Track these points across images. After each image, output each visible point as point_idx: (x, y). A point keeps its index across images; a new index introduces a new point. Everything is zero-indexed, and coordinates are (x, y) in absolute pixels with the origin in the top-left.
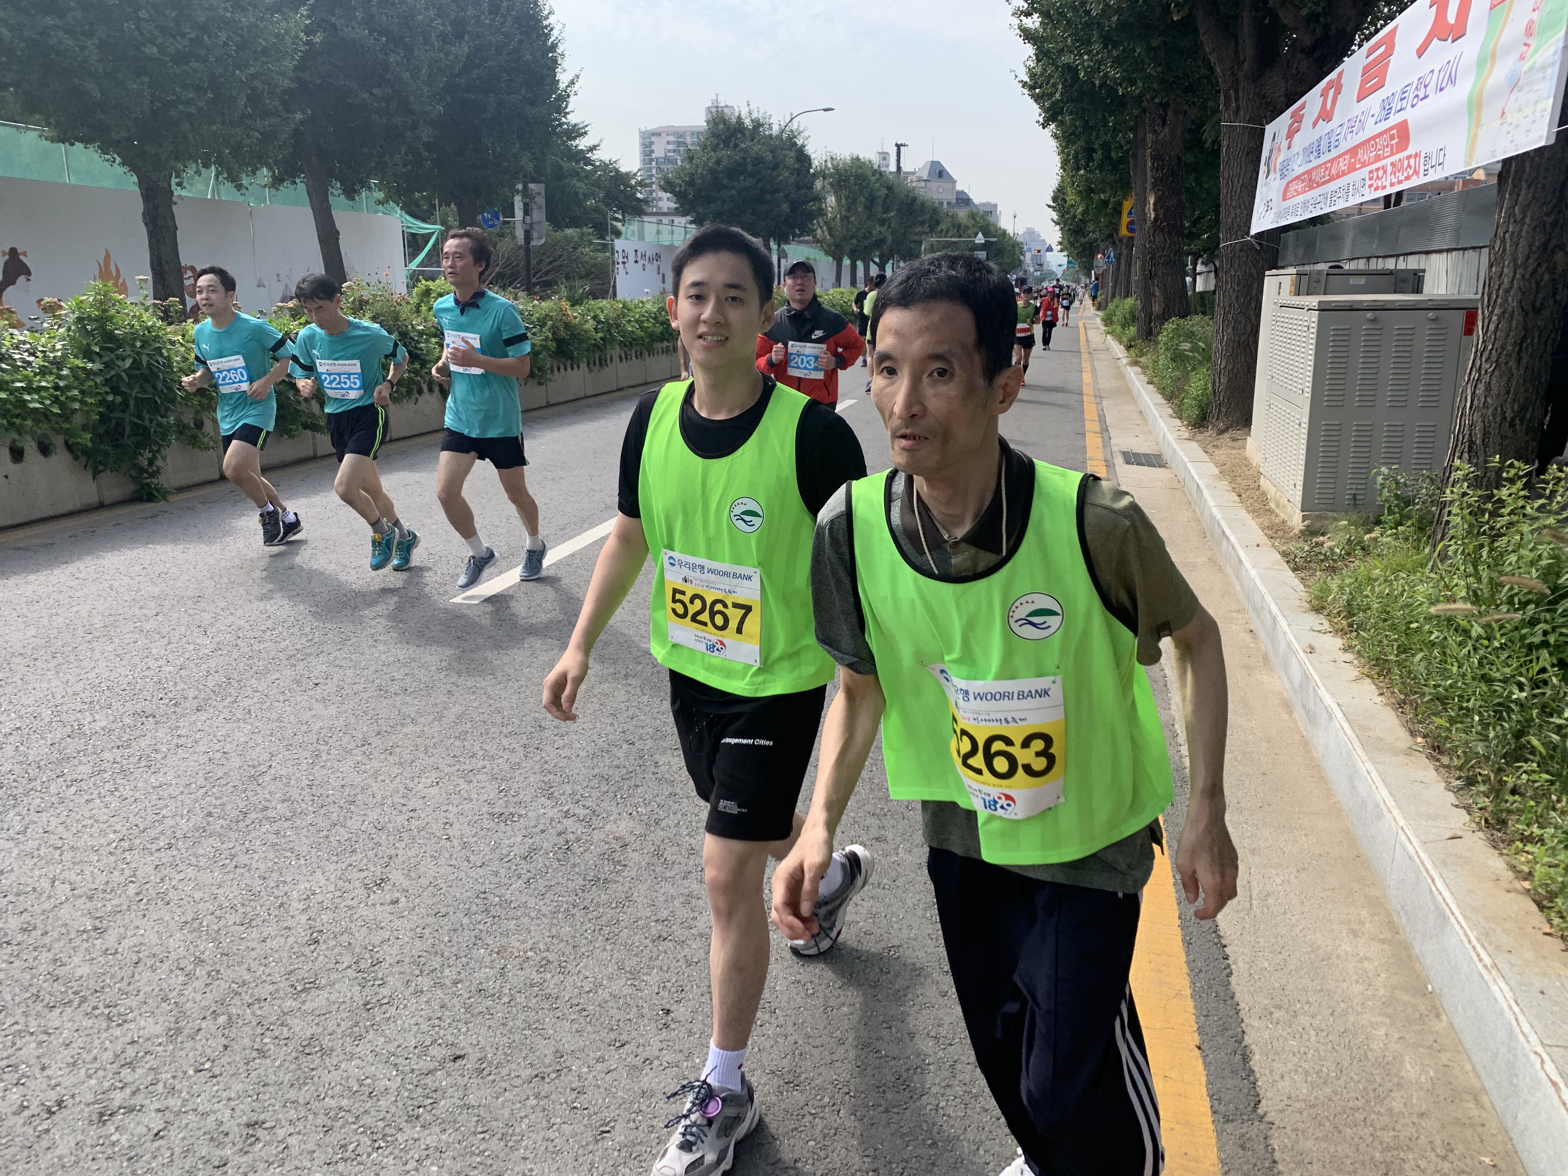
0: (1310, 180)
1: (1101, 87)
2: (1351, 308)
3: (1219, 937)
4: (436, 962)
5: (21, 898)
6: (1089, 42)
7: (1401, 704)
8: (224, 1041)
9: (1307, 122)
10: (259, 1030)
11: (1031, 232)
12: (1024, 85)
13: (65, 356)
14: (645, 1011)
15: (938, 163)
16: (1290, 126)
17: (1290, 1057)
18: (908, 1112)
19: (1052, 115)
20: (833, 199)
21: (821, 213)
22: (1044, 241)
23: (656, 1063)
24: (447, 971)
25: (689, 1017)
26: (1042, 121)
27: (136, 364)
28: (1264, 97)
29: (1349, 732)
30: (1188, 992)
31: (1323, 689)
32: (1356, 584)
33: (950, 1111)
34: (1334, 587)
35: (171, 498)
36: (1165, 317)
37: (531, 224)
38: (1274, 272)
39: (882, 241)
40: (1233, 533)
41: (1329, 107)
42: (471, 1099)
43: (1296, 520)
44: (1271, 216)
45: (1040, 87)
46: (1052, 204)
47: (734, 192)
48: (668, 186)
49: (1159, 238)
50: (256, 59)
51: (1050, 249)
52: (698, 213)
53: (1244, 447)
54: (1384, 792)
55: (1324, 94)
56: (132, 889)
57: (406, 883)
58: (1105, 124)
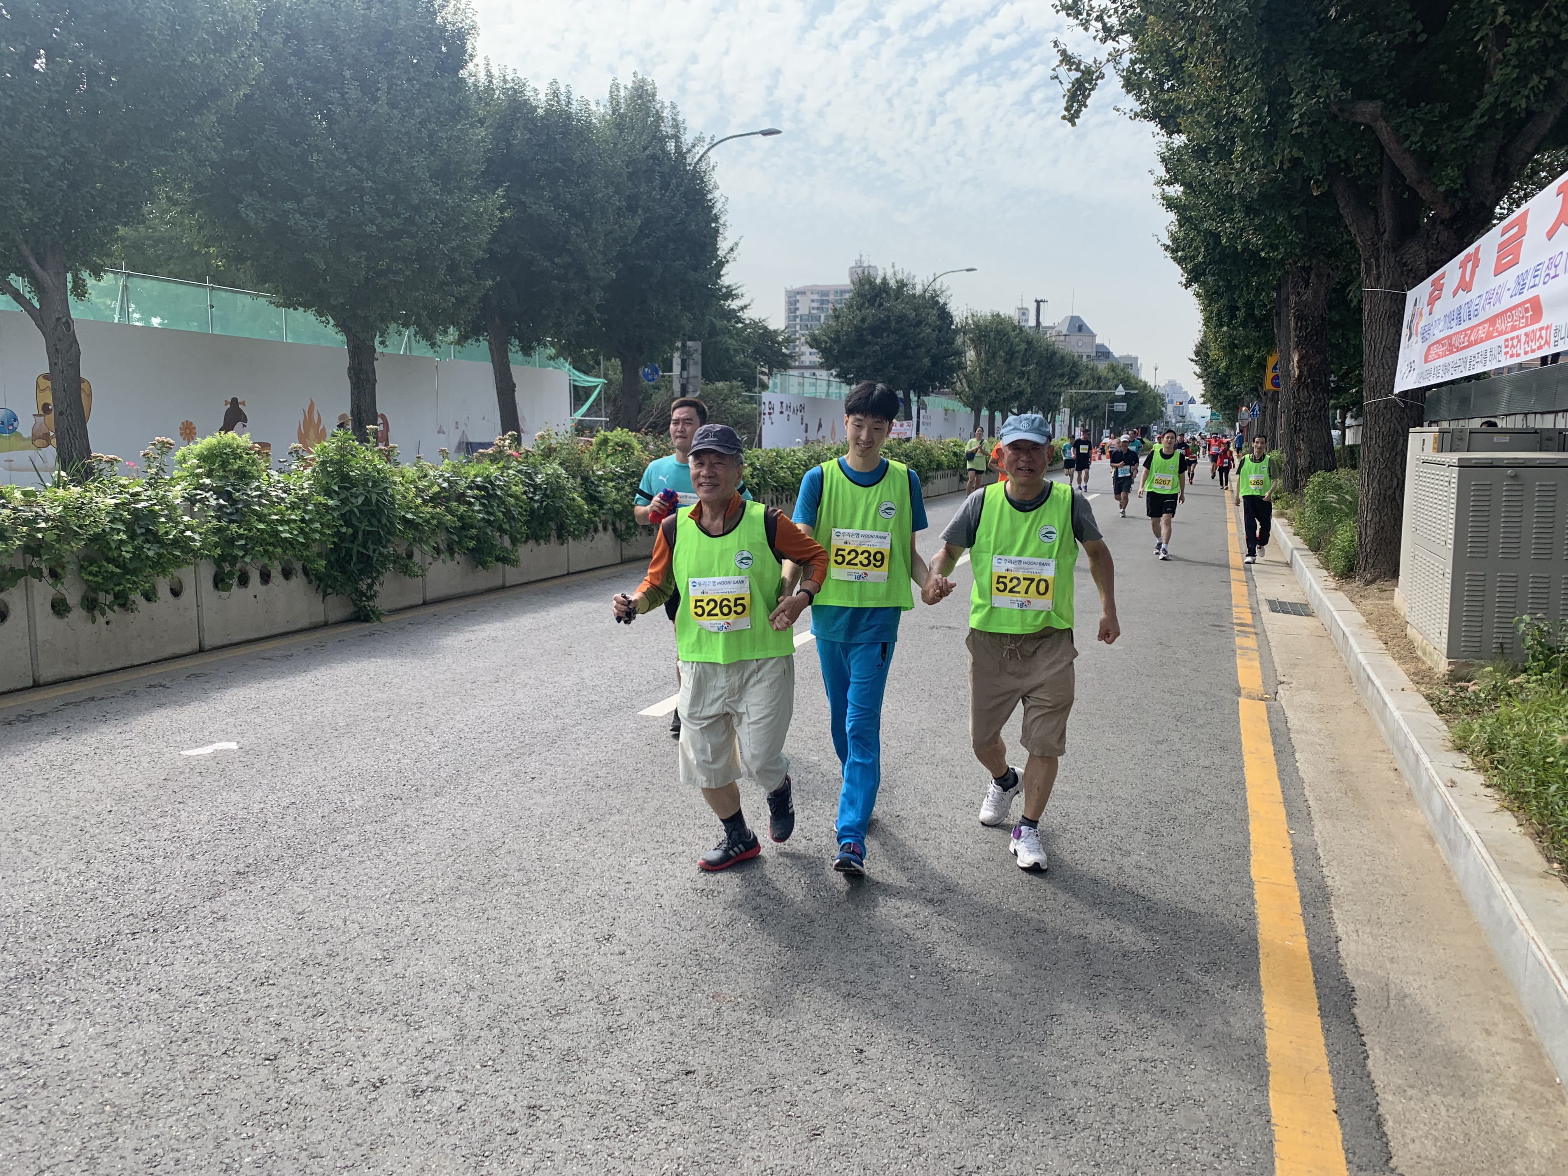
0: (1450, 345)
1: (1243, 250)
2: (1491, 465)
3: (1357, 1027)
4: (663, 1001)
5: (323, 932)
6: (1232, 211)
7: (1539, 834)
8: (499, 1047)
9: (1447, 291)
10: (526, 1041)
11: (1172, 385)
12: (1167, 248)
13: (311, 494)
14: (842, 1048)
15: (1078, 318)
16: (1432, 293)
17: (1422, 1126)
18: (1074, 1140)
19: (1194, 276)
20: (972, 353)
21: (961, 366)
22: (1186, 393)
23: (854, 1088)
24: (672, 1008)
25: (880, 1056)
26: (1184, 282)
27: (367, 501)
28: (1405, 265)
29: (1486, 856)
30: (1327, 1068)
31: (1462, 818)
32: (1497, 724)
33: (1110, 1142)
34: (1476, 727)
35: (383, 619)
36: (1311, 469)
37: (688, 379)
38: (1418, 429)
39: (1021, 393)
40: (1378, 677)
41: (1467, 279)
42: (704, 1103)
43: (1443, 666)
44: (1413, 376)
45: (1183, 250)
46: (1194, 358)
47: (877, 348)
48: (814, 342)
49: (1304, 394)
50: (457, 234)
51: (1192, 401)
52: (841, 368)
53: (1392, 598)
54: (1517, 908)
55: (1463, 266)
56: (408, 931)
57: (629, 940)
58: (1249, 284)
